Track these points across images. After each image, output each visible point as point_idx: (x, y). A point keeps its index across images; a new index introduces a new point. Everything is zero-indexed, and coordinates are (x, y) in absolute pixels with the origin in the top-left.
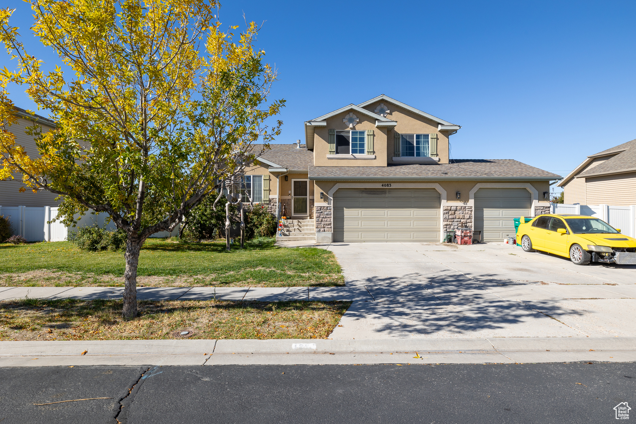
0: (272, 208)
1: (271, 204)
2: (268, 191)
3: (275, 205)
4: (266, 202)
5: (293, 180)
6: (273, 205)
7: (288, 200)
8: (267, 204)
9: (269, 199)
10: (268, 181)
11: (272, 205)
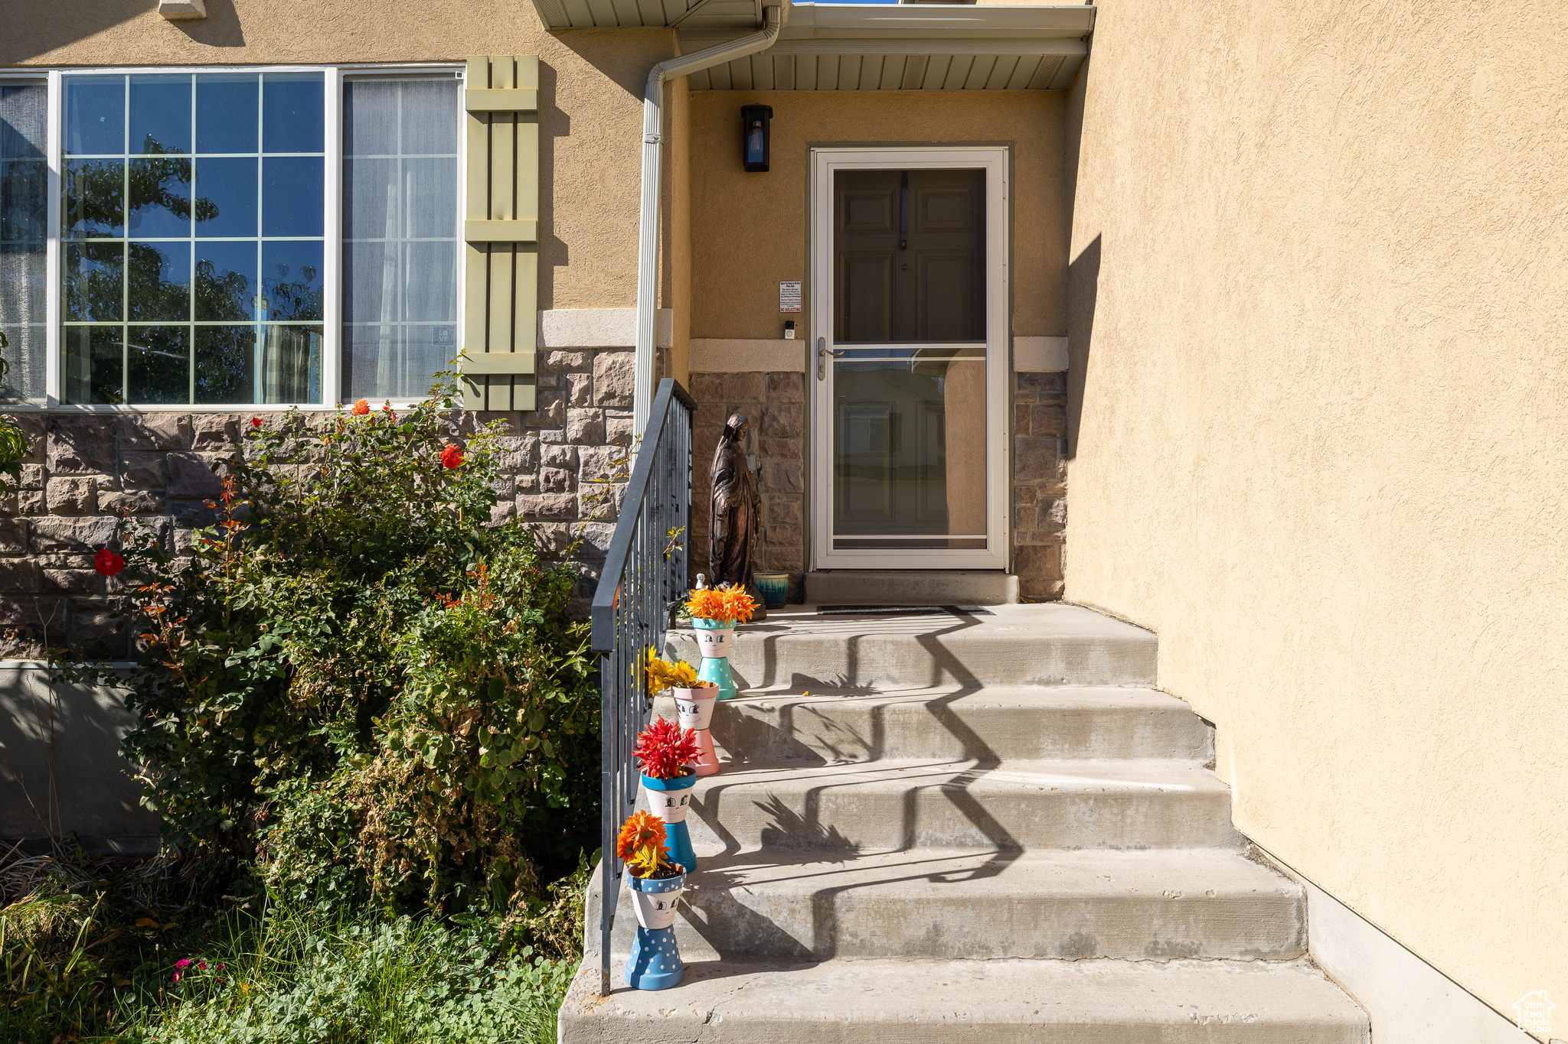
0: (572, 466)
1: (560, 422)
2: (528, 262)
3: (612, 427)
4: (499, 398)
5: (827, 163)
6: (594, 435)
7: (776, 381)
8: (521, 422)
9: (542, 354)
10: (529, 133)
11: (574, 430)
